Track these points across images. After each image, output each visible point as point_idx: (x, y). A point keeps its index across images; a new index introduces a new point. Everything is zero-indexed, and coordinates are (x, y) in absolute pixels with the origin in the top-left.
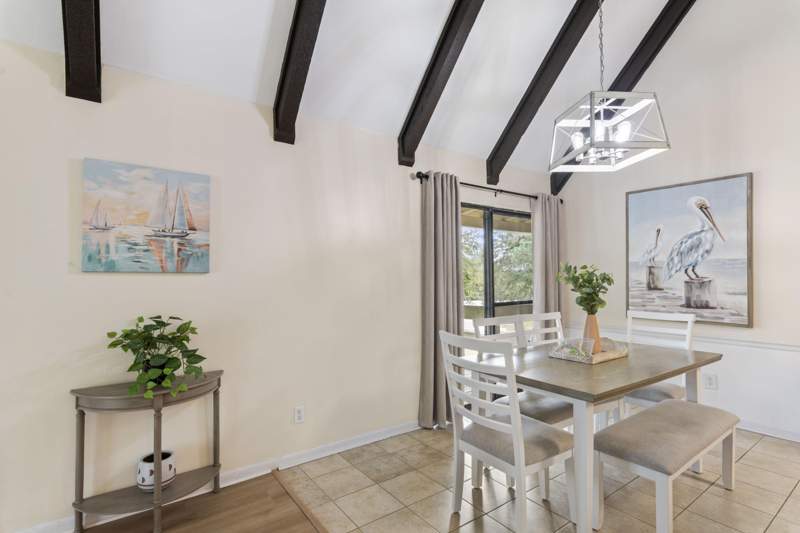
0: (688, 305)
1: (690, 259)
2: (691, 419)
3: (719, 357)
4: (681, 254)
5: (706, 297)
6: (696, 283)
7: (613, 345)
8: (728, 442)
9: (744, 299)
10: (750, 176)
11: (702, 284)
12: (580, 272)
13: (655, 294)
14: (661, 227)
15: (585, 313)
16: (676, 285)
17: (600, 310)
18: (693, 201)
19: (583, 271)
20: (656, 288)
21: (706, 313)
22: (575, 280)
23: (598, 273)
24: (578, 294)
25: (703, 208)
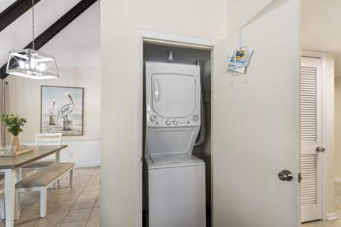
0: (64, 130)
1: (65, 114)
2: (57, 167)
3: (66, 146)
4: (62, 112)
5: (70, 127)
6: (67, 122)
7: (26, 147)
8: (71, 172)
9: (81, 127)
10: (83, 89)
11: (69, 122)
12: (10, 117)
13: (52, 126)
14: (55, 101)
15: (12, 136)
16: (60, 123)
17: (20, 133)
18: (67, 93)
19: (12, 117)
20: (53, 124)
21: (70, 132)
22: (7, 121)
23: (19, 118)
24: (9, 127)
25: (70, 96)
